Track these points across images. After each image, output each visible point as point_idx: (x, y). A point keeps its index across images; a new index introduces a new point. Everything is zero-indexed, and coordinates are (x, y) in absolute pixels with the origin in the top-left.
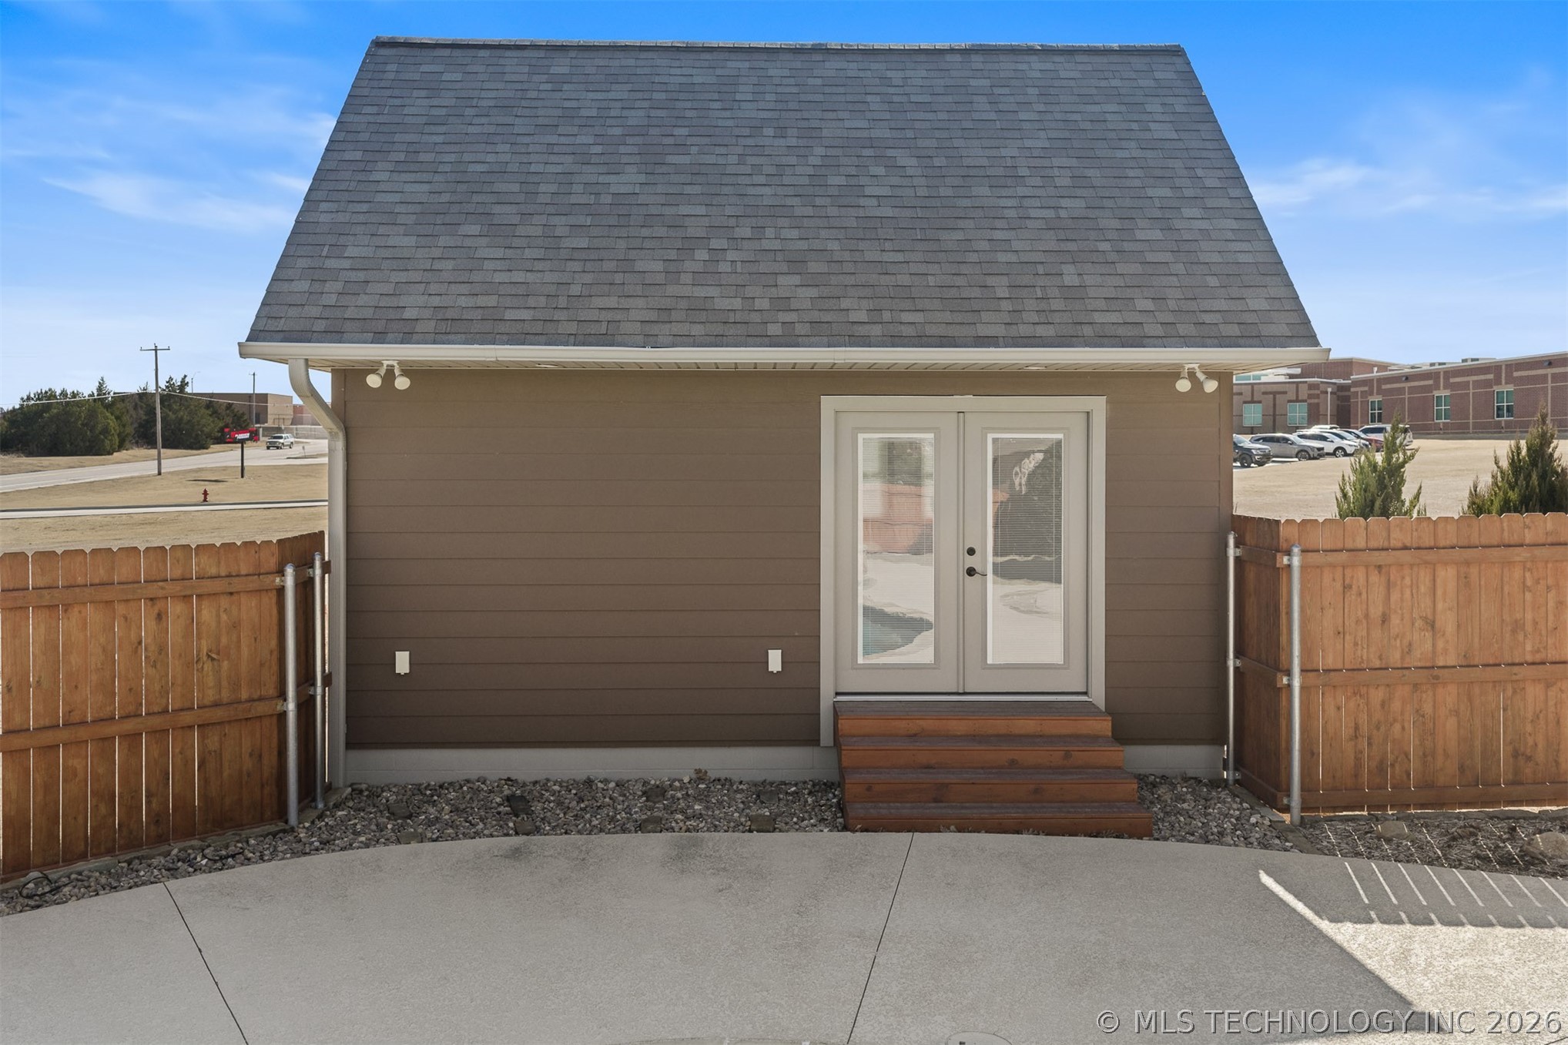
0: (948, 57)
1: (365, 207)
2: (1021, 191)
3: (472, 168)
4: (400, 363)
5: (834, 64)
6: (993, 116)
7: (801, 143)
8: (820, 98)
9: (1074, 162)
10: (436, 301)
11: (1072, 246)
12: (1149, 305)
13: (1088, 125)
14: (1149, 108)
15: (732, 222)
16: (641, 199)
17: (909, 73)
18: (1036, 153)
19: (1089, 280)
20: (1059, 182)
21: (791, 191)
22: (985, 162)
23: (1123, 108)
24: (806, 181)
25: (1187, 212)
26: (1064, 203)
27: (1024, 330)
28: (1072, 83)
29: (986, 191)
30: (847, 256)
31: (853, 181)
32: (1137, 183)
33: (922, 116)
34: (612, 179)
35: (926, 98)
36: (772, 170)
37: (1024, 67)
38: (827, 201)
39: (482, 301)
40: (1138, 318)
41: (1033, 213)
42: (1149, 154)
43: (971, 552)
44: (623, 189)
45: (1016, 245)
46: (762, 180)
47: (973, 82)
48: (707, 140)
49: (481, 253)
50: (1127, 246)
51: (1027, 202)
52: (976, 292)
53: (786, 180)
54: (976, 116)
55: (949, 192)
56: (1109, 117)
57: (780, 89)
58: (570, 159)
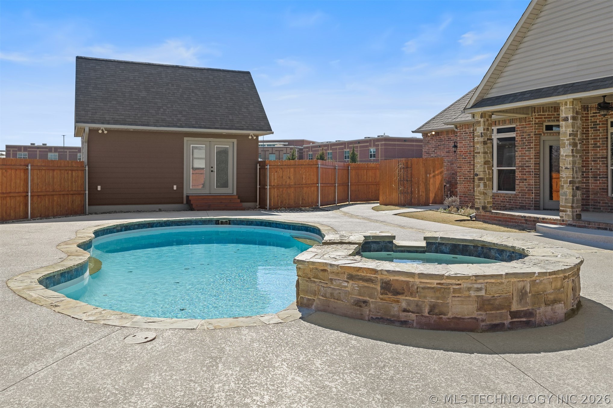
0: (204, 71)
1: (90, 97)
2: (221, 101)
3: (110, 89)
4: (104, 128)
5: (181, 71)
6: (214, 85)
7: (177, 88)
8: (179, 78)
9: (230, 95)
10: (112, 117)
11: (230, 112)
12: (245, 123)
13: (232, 88)
14: (244, 85)
15: (166, 104)
16: (147, 98)
17: (197, 74)
18: (223, 93)
19: (234, 118)
20: (228, 99)
21: (177, 98)
22: (213, 94)
23: (239, 85)
24: (179, 96)
25: (251, 106)
26: (229, 103)
27: (223, 127)
28: (229, 78)
29: (214, 100)
30: (190, 111)
31: (189, 97)
32: (242, 100)
33: (200, 83)
34: (140, 93)
35: (201, 80)
36: (172, 93)
37: (219, 74)
38: (184, 100)
39: (121, 117)
40: (242, 125)
41: (223, 105)
42: (244, 94)
43: (212, 167)
44: (144, 96)
45: (220, 111)
46: (171, 95)
47: (210, 77)
48: (158, 86)
49: (118, 107)
50: (240, 112)
51: (222, 103)
52: (214, 119)
53: (176, 96)
54: (211, 84)
55: (207, 100)
56: (236, 86)
57: (170, 76)
58: (130, 88)
